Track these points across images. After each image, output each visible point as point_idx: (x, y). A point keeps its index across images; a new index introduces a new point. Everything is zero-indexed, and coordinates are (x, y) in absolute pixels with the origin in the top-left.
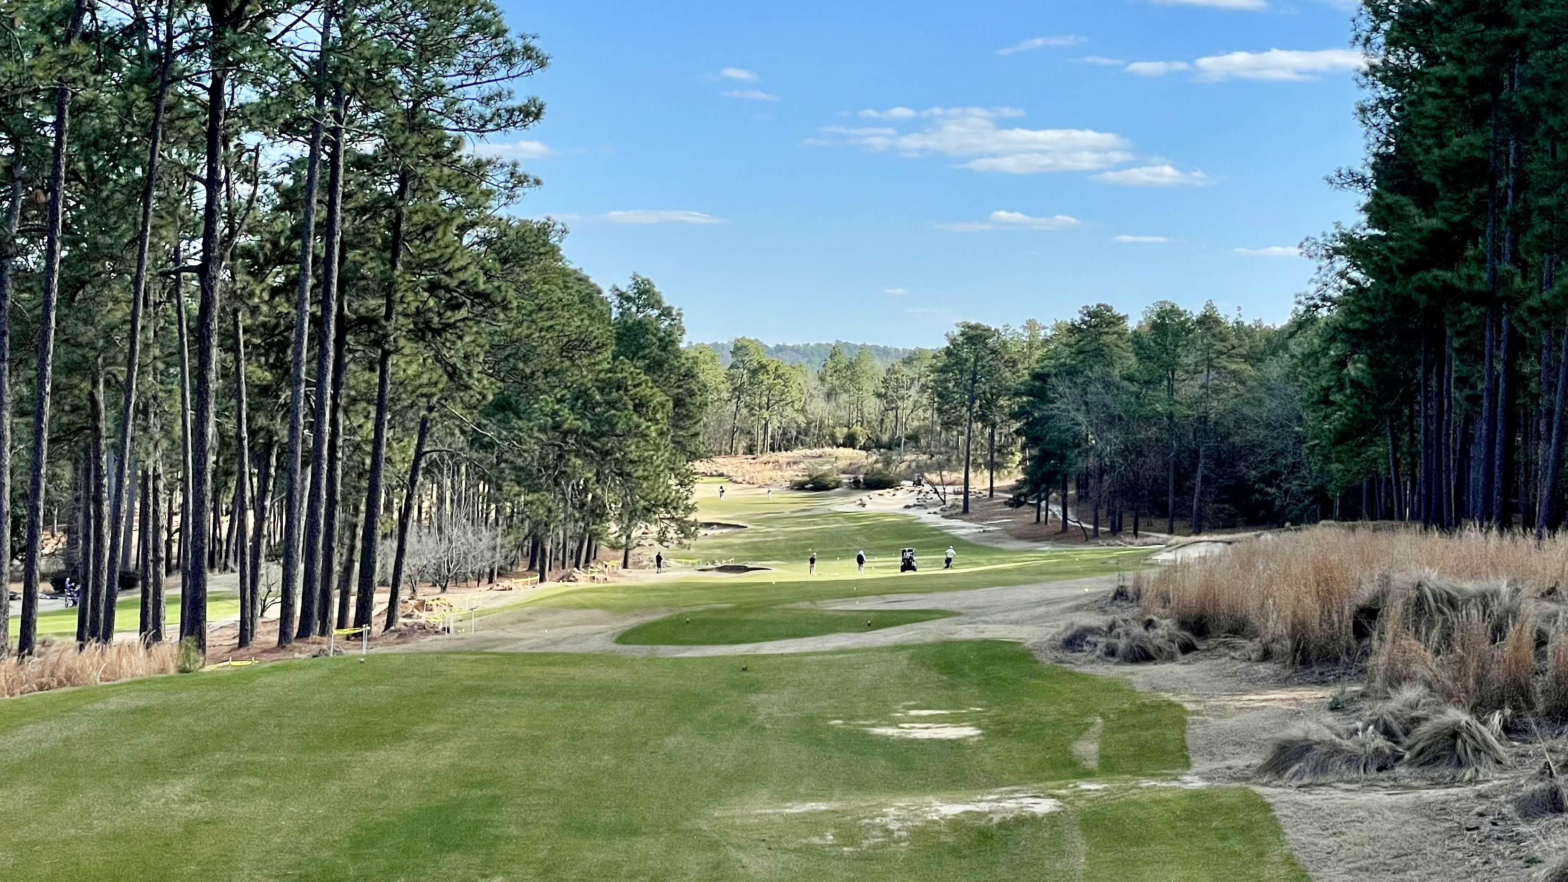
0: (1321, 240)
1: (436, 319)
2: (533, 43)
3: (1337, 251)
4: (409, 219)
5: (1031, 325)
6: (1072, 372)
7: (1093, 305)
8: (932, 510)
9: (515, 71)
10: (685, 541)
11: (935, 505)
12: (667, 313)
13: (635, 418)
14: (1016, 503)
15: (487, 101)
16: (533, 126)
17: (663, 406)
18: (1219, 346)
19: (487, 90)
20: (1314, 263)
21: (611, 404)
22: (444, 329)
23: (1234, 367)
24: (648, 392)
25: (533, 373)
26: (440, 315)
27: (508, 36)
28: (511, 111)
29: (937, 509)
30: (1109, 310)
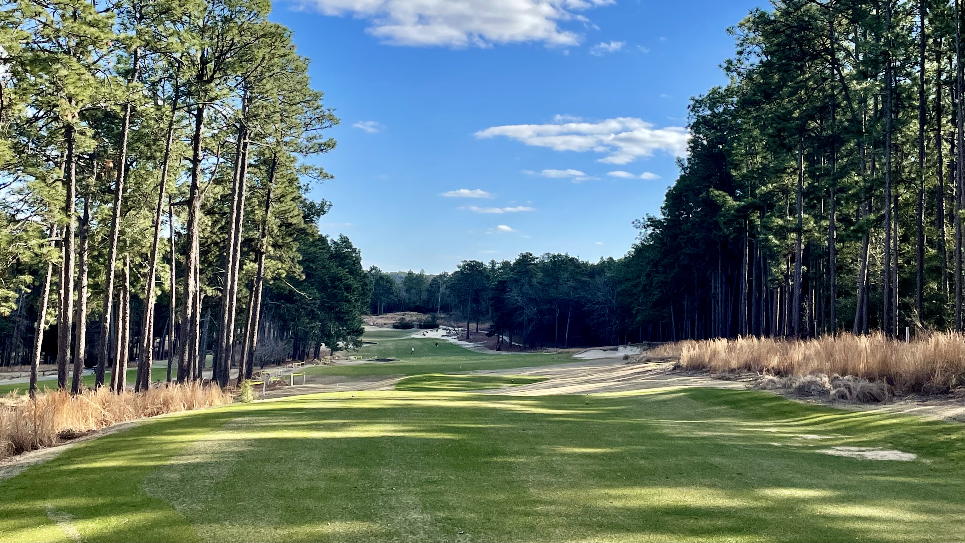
0: (642, 221)
1: (281, 241)
2: (333, 113)
3: (648, 226)
4: (274, 191)
5: (493, 263)
6: (516, 281)
7: (524, 253)
8: (454, 337)
9: (324, 126)
10: (356, 349)
11: (454, 335)
12: (354, 250)
13: (345, 294)
14: (490, 335)
15: (310, 139)
16: (330, 151)
17: (357, 288)
18: (578, 270)
19: (311, 134)
20: (638, 231)
21: (335, 288)
22: (283, 246)
23: (583, 279)
24: (351, 283)
25: (316, 268)
26: (282, 238)
27: (322, 108)
28: (320, 145)
29: (456, 337)
30: (531, 255)
